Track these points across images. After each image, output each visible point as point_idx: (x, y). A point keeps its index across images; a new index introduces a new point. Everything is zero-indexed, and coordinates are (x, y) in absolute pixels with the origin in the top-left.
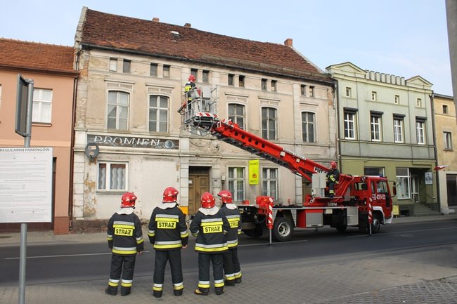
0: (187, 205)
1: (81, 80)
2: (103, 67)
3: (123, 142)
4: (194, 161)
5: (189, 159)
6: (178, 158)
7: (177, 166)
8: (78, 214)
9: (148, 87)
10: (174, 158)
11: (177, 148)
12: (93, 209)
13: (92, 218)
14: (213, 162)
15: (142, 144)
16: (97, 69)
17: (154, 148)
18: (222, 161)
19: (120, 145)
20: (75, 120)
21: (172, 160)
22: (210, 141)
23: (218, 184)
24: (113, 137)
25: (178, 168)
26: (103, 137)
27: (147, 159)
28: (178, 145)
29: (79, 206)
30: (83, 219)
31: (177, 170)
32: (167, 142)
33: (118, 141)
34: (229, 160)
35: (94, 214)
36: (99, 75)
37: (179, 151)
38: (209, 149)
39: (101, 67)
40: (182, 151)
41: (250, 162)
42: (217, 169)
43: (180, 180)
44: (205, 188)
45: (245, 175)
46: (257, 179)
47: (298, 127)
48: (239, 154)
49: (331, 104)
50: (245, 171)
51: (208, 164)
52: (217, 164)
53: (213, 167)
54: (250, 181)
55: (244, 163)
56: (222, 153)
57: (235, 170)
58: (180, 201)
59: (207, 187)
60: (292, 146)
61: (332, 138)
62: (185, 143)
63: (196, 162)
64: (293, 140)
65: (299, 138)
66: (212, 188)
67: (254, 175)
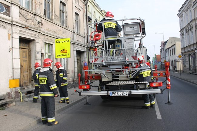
5: (19, 28)
6: (10, 26)
7: (9, 35)
10: (6, 25)
11: (9, 15)
14: (36, 36)
18: (42, 37)
22: (33, 16)
23: (39, 56)
25: (11, 37)
28: (9, 11)
31: (9, 39)
34: (46, 37)
37: (11, 18)
38: (33, 24)
40: (14, 19)
41: (57, 40)
42: (39, 43)
43: (11, 49)
44: (26, 60)
45: (52, 50)
46: (67, 54)
47: (74, 21)
48: (50, 33)
49: (84, 12)
50: (52, 48)
51: (33, 37)
52: (39, 38)
53: (36, 41)
54: (56, 56)
55: (53, 40)
56: (41, 29)
57: (47, 45)
58: (13, 73)
59: (28, 59)
60: (72, 33)
61: (85, 33)
62: (15, 10)
63: (24, 33)
64: (73, 30)
65: (75, 29)
66: (36, 60)
67: (63, 51)
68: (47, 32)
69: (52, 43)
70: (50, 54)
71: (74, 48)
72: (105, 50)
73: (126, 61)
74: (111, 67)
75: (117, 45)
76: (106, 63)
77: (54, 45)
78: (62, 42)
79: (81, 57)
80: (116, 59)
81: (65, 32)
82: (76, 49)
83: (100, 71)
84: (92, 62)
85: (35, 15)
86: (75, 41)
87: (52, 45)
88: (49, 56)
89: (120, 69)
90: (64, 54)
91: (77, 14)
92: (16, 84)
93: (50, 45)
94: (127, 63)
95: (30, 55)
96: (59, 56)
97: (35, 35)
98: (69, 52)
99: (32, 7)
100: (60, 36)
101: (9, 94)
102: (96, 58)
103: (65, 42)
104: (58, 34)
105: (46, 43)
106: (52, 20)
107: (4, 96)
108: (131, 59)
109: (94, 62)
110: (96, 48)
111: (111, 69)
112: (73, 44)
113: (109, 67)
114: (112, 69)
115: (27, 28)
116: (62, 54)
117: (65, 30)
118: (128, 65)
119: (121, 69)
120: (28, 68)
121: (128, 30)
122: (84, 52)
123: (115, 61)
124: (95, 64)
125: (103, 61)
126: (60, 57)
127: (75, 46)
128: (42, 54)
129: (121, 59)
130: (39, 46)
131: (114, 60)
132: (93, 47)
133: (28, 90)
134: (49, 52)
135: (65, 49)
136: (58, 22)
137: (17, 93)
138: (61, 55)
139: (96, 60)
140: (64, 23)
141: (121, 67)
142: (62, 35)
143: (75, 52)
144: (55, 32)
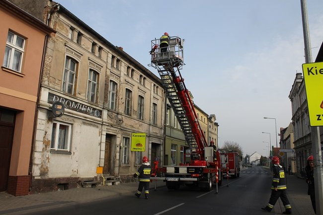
0: (103, 165)
1: (51, 39)
2: (65, 32)
3: (71, 106)
4: (108, 129)
5: (106, 127)
7: (100, 132)
8: (36, 172)
9: (90, 61)
10: (99, 125)
11: (101, 117)
12: (47, 167)
13: (46, 177)
14: (117, 132)
15: (83, 109)
16: (61, 33)
17: (89, 114)
18: (121, 132)
19: (69, 108)
20: (42, 76)
21: (97, 127)
22: (116, 115)
23: (118, 149)
24: (66, 99)
25: (101, 134)
26: (60, 97)
27: (84, 123)
28: (101, 114)
29: (37, 165)
30: (40, 178)
32: (96, 111)
33: (68, 104)
34: (125, 132)
35: (47, 173)
36: (62, 39)
37: (102, 120)
38: (116, 121)
39: (63, 31)
40: (104, 120)
41: (133, 134)
42: (119, 137)
43: (100, 144)
45: (129, 143)
46: (142, 147)
47: (151, 113)
48: (128, 127)
49: (163, 100)
50: (129, 141)
51: (115, 133)
52: (119, 133)
53: (117, 136)
54: (132, 149)
55: (130, 134)
57: (125, 139)
58: (100, 162)
60: (148, 125)
61: (163, 123)
62: (105, 113)
64: (149, 122)
65: (151, 121)
66: (115, 152)
67: (139, 145)
68: (126, 127)
70: (126, 147)
71: (149, 140)
78: (139, 136)
79: (156, 150)
81: (142, 125)
82: (151, 142)
85: (118, 114)
86: (151, 133)
88: (125, 148)
90: (139, 147)
91: (155, 105)
92: (101, 170)
93: (127, 139)
95: (110, 148)
96: (135, 149)
98: (144, 146)
99: (116, 107)
100: (137, 130)
101: (96, 178)
103: (141, 136)
104: (135, 128)
105: (124, 137)
106: (131, 115)
107: (93, 178)
112: (149, 136)
115: (112, 126)
116: (137, 147)
117: (141, 123)
122: (160, 144)
127: (151, 138)
128: (120, 147)
130: (119, 140)
133: (108, 177)
134: (126, 145)
135: (141, 143)
136: (135, 117)
137: (101, 178)
140: (141, 116)
142: (138, 128)
143: (150, 145)
144: (132, 127)
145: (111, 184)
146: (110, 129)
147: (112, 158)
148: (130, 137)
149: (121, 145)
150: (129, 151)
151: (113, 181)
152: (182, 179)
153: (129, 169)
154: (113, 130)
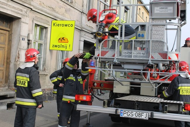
14: (23, 13)
18: (31, 15)
23: (24, 44)
34: (39, 16)
41: (54, 21)
42: (25, 23)
44: (4, 48)
45: (46, 37)
46: (68, 44)
48: (45, 9)
50: (46, 33)
51: (18, 13)
52: (27, 16)
53: (23, 20)
54: (51, 46)
55: (48, 22)
56: (32, 3)
57: (38, 28)
59: (6, 47)
60: (80, 13)
63: (5, 7)
64: (81, 8)
65: (85, 7)
66: (19, 49)
67: (62, 39)
68: (41, 7)
69: (46, 26)
70: (42, 42)
71: (81, 36)
72: (119, 39)
73: (150, 59)
74: (126, 66)
75: (141, 34)
76: (119, 60)
77: (49, 29)
78: (63, 25)
80: (135, 54)
81: (69, 10)
82: (83, 39)
83: (109, 71)
84: (99, 55)
86: (83, 26)
87: (46, 28)
88: (40, 45)
89: (140, 70)
90: (63, 44)
93: (43, 28)
94: (150, 62)
95: (10, 41)
96: (56, 46)
97: (22, 11)
98: (70, 42)
100: (60, 16)
102: (104, 50)
103: (66, 25)
104: (57, 13)
105: (37, 25)
108: (158, 57)
109: (100, 56)
110: (106, 35)
111: (125, 69)
112: (80, 30)
113: (123, 66)
114: (128, 69)
116: (60, 44)
117: (69, 7)
118: (152, 66)
119: (142, 71)
120: (5, 60)
121: (158, 12)
123: (133, 58)
124: (103, 60)
125: (114, 56)
126: (57, 48)
127: (83, 33)
128: (29, 40)
129: (141, 55)
131: (131, 56)
132: (101, 33)
134: (40, 38)
135: (66, 37)
138: (59, 46)
139: (103, 53)
141: (141, 67)
142: (63, 15)
143: (82, 44)
144: (53, 10)
145: (5, 107)
146: (6, 5)
147: (12, 60)
148: (49, 27)
149: (31, 38)
150: (45, 49)
151: (9, 101)
152: (158, 115)
153: (45, 79)
154: (13, 7)
